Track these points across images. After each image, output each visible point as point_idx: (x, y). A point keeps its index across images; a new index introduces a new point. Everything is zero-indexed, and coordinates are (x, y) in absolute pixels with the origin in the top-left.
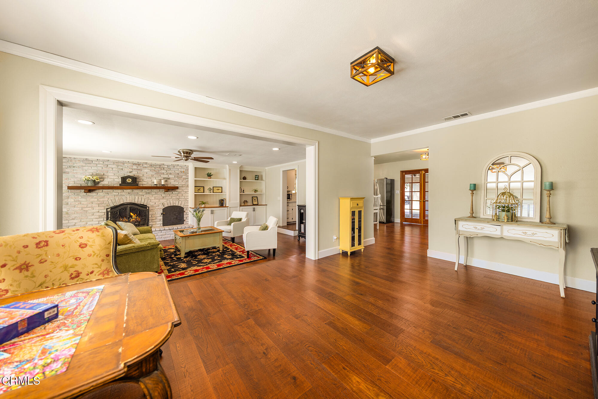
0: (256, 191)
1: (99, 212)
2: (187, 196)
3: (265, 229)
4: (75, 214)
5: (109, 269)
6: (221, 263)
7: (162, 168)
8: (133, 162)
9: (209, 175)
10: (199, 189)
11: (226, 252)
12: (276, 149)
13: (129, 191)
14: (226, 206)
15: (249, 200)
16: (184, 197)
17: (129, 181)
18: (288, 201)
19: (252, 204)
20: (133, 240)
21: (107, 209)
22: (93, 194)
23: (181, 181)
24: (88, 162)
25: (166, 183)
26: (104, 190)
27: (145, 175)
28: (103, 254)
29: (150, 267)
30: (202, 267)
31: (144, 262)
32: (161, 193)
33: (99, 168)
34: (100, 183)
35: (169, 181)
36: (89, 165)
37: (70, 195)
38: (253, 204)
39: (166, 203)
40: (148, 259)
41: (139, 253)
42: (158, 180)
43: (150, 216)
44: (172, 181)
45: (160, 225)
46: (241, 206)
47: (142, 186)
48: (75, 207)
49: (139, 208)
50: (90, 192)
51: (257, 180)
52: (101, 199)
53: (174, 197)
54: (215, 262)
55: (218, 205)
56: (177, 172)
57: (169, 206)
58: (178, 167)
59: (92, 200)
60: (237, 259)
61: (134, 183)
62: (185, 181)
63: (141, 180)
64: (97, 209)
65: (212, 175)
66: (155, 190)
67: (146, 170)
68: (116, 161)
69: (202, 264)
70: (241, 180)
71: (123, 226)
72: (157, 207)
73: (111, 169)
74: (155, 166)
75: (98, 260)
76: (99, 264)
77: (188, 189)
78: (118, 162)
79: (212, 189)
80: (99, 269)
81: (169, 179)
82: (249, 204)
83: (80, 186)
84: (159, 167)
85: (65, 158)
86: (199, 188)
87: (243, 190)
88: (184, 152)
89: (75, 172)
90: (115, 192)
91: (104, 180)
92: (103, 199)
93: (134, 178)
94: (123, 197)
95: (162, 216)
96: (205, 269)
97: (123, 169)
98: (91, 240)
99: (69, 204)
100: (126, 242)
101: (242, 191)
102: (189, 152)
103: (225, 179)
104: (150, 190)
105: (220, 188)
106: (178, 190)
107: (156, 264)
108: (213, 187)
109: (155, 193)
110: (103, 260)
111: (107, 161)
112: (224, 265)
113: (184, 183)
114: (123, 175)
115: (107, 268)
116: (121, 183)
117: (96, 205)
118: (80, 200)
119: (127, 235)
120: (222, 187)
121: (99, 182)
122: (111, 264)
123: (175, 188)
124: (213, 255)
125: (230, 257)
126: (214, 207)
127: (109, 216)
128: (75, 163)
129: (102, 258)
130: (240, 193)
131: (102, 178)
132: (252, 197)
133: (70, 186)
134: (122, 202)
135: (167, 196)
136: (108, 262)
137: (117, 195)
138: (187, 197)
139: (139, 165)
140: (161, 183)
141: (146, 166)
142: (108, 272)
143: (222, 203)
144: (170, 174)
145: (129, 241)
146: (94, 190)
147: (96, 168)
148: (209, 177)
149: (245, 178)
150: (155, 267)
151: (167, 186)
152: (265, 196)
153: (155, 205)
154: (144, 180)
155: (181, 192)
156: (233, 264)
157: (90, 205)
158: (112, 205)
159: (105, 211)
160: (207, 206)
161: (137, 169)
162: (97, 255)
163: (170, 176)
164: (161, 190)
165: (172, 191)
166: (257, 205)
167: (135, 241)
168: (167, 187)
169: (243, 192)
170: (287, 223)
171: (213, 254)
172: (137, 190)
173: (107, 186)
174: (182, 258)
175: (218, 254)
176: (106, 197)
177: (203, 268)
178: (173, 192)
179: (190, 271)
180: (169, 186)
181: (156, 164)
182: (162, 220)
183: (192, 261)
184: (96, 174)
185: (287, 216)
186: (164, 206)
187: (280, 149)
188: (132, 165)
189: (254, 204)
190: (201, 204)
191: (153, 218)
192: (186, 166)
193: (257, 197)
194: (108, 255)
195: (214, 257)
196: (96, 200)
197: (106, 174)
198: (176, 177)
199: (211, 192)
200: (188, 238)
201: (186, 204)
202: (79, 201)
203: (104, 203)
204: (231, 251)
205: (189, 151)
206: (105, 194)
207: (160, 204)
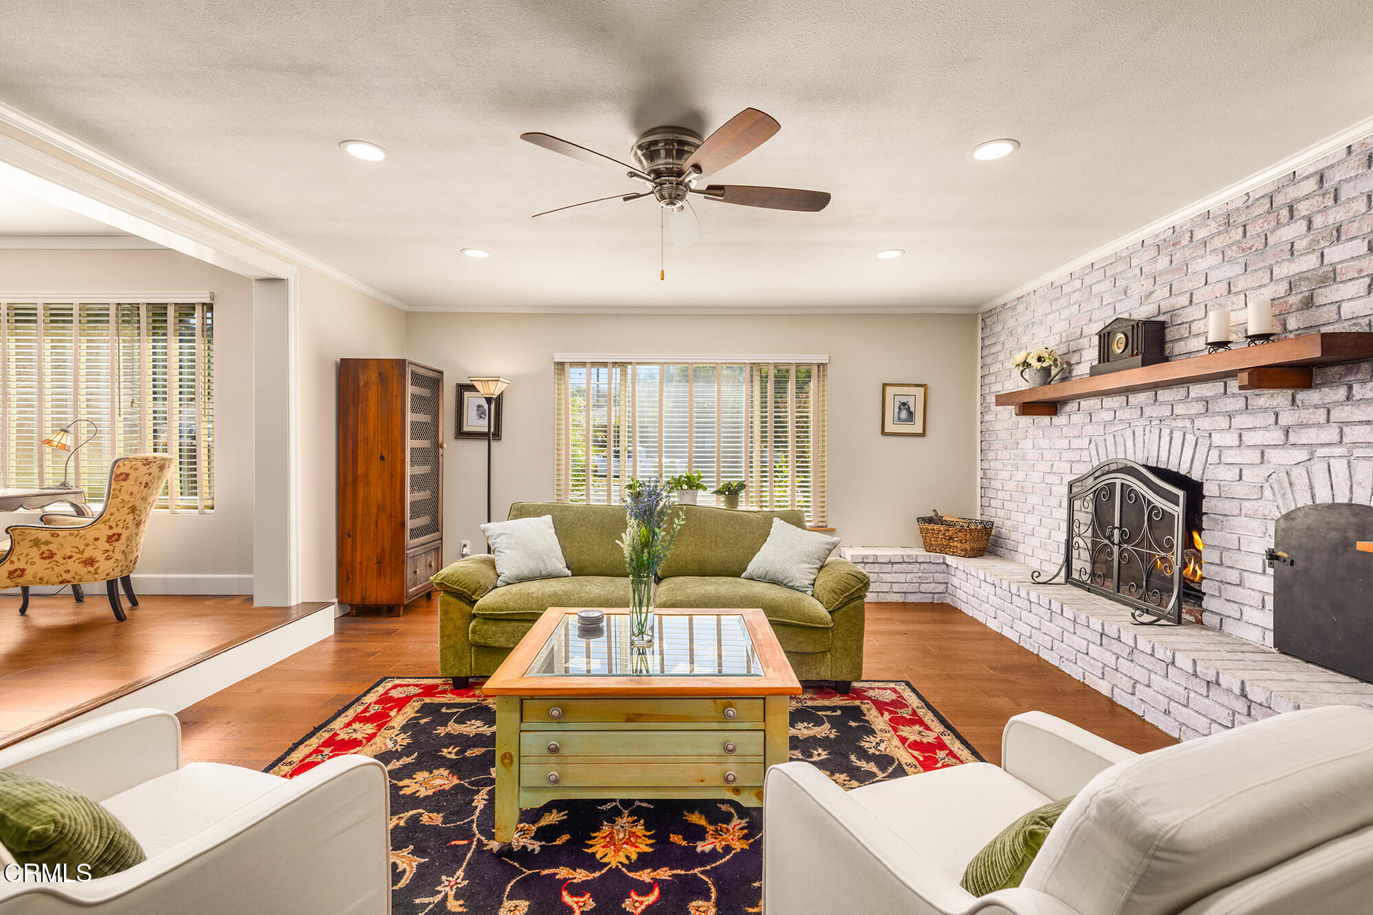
7: (1285, 212)
8: (1157, 237)
13: (1143, 398)
17: (1120, 344)
21: (1070, 484)
22: (1062, 420)
24: (1054, 296)
27: (1200, 294)
35: (1331, 294)
39: (1301, 478)
45: (1259, 632)
49: (1148, 493)
57: (1317, 501)
61: (1133, 356)
63: (1184, 330)
67: (1204, 263)
72: (1250, 505)
74: (1242, 218)
78: (1114, 262)
84: (1269, 212)
90: (1106, 410)
93: (1133, 327)
94: (1127, 433)
95: (1272, 570)
116: (1097, 362)
117: (1066, 464)
131: (1077, 350)
135: (1306, 425)
137: (1111, 423)
139: (1178, 240)
141: (1202, 233)
153: (1240, 490)
154: (1195, 326)
161: (1169, 272)
172: (1168, 392)
176: (1086, 432)
182: (1270, 603)
186: (1286, 497)
188: (1154, 254)
191: (1231, 575)
202: (1039, 448)
203: (1082, 459)
207: (1266, 485)
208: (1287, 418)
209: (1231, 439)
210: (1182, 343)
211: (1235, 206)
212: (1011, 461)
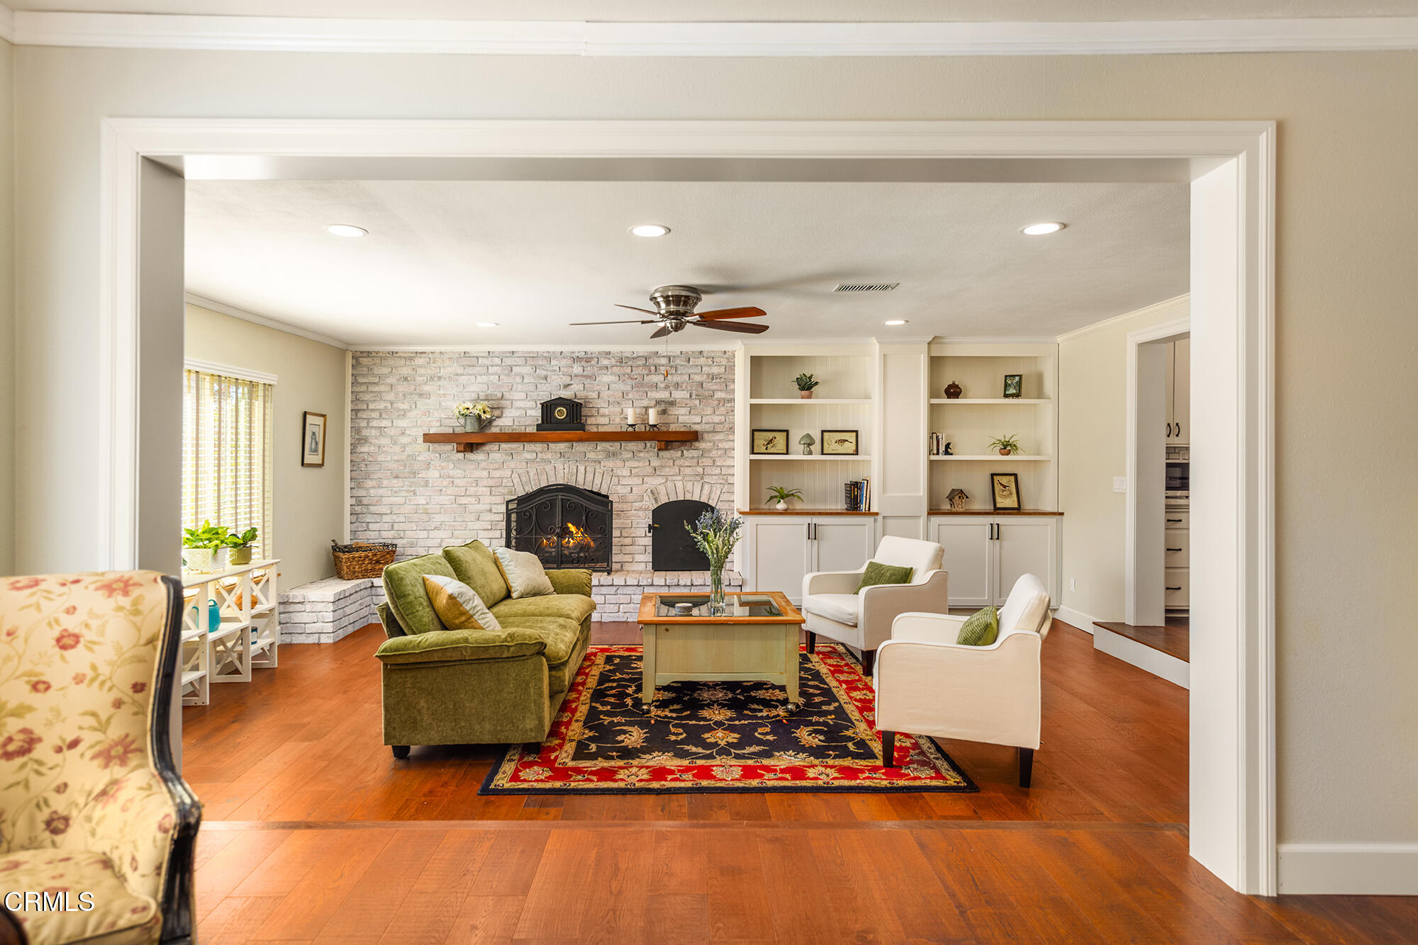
0: (1007, 447)
1: (490, 511)
2: (729, 467)
3: (979, 638)
4: (440, 513)
5: (133, 742)
6: (766, 762)
7: (653, 368)
8: (573, 352)
9: (806, 385)
10: (771, 441)
11: (813, 714)
12: (1044, 228)
13: (562, 446)
14: (871, 511)
15: (978, 487)
16: (718, 471)
17: (561, 414)
18: (1173, 502)
19: (990, 507)
20: (475, 617)
21: (508, 502)
22: (478, 456)
23: (709, 411)
24: (469, 363)
25: (665, 419)
26: (503, 445)
27: (605, 394)
28: (124, 678)
29: (514, 721)
30: (686, 762)
31: (499, 702)
32: (647, 455)
33: (492, 377)
34: (495, 423)
35: (674, 411)
36: (469, 370)
37: (431, 460)
38: (996, 508)
39: (662, 490)
40: (508, 693)
41: (483, 666)
42: (638, 410)
43: (616, 533)
44: (683, 411)
45: (643, 565)
46: (933, 511)
47: (595, 430)
48: (442, 493)
49: (585, 503)
50: (472, 452)
51: (1013, 396)
52: (497, 471)
53: (688, 471)
54: (749, 750)
55: (841, 506)
56: (697, 378)
57: (671, 500)
58: (702, 361)
59: (478, 474)
60: (839, 762)
61: (573, 423)
62: (722, 410)
63: (594, 412)
64: (487, 499)
65: (817, 383)
66: (632, 446)
67: (607, 378)
68: (530, 352)
69: (694, 749)
70: (934, 401)
71: (506, 563)
72: (637, 504)
73: (519, 380)
74: (630, 363)
75: (100, 700)
76: (104, 718)
77: (733, 441)
78: (535, 356)
79: (817, 439)
80: (99, 733)
81: (672, 403)
82: (976, 507)
83: (452, 432)
84: (645, 365)
85: (424, 355)
86: (770, 435)
87: (948, 446)
88: (668, 296)
89: (442, 392)
90: (528, 452)
91: (504, 415)
92: (501, 472)
93: (573, 405)
94: (549, 468)
95: (651, 534)
96: (689, 776)
97: (548, 379)
98: (94, 623)
99: (430, 485)
100: (457, 621)
101: (939, 446)
102: (685, 297)
103: (868, 397)
104: (617, 444)
105: (851, 437)
106: (702, 445)
107: (532, 713)
108: (823, 432)
109: (631, 454)
110: (118, 704)
111: (511, 355)
112: (772, 775)
113: (720, 417)
114: (548, 397)
115: (127, 736)
116: (540, 422)
117: (484, 489)
118: (451, 473)
119: (455, 598)
120: (857, 432)
121: (490, 422)
122: (146, 721)
123: (689, 438)
124: (759, 715)
125: (816, 741)
126: (820, 514)
127: (513, 524)
128: (443, 367)
129: (115, 694)
130: (934, 458)
131: (497, 408)
132: (993, 475)
133: (431, 432)
134: (544, 484)
135: (665, 467)
136: (136, 714)
137: (533, 461)
138: (730, 471)
139: (588, 360)
140: (648, 419)
141: (605, 362)
142: (126, 752)
143: (855, 498)
144: (677, 385)
145: (463, 618)
146: (482, 444)
147: (484, 379)
148: (804, 392)
149: (954, 391)
150: (528, 727)
151: (665, 429)
152: (1053, 466)
153: (631, 497)
154: (602, 411)
155: (710, 451)
156: (808, 778)
157: (472, 490)
158: (521, 493)
159: (503, 508)
160: (799, 506)
161: (582, 376)
162: (103, 683)
163: (678, 395)
164: (648, 444)
165: (683, 448)
166: (1018, 511)
167: (484, 621)
168: (668, 432)
169: (947, 453)
170: (1167, 611)
171: (761, 711)
172: (581, 444)
173: (510, 431)
174: (645, 704)
175: (778, 715)
176: (508, 466)
177: (687, 769)
178: (685, 452)
179: (642, 767)
180: (673, 428)
181: (635, 355)
182: (650, 549)
183: (673, 726)
184: (487, 396)
185: (1167, 576)
186: (656, 499)
187: (1065, 226)
188: (570, 362)
189: (998, 506)
190: (776, 497)
191: (628, 541)
192: (727, 355)
193: (1015, 475)
194: (139, 687)
195: (754, 728)
196: (485, 474)
197: (507, 395)
198: (694, 397)
199: (810, 453)
200: (667, 630)
201: (723, 497)
202: (449, 477)
203: (503, 485)
204: (840, 712)
205: (684, 293)
206: (504, 455)
207: (645, 494)
208: (655, 463)
209: (626, 472)
210: (593, 419)
211: (626, 355)
212: (405, 488)
